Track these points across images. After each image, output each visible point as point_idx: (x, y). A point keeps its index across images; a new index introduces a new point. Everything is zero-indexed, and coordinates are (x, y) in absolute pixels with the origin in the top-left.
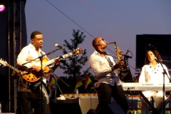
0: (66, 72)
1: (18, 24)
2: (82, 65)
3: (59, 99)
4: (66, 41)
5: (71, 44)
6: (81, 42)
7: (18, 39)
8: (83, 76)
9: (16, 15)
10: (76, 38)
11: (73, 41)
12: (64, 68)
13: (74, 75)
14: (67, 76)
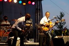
0: (58, 28)
1: (40, 10)
2: (63, 25)
3: (55, 37)
4: (57, 16)
5: (59, 17)
6: (63, 16)
7: (40, 15)
8: (64, 29)
9: (39, 6)
10: (61, 15)
11: (60, 16)
12: (57, 26)
13: (61, 29)
14: (58, 29)
